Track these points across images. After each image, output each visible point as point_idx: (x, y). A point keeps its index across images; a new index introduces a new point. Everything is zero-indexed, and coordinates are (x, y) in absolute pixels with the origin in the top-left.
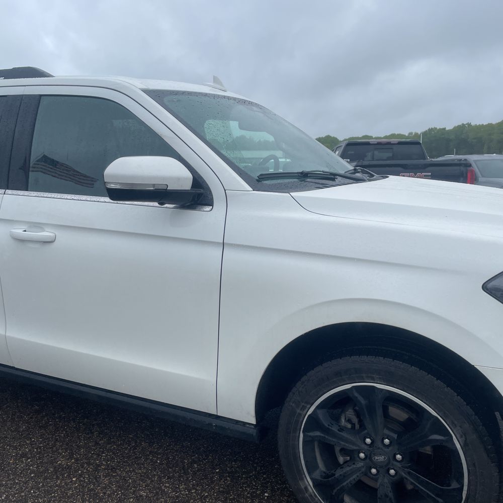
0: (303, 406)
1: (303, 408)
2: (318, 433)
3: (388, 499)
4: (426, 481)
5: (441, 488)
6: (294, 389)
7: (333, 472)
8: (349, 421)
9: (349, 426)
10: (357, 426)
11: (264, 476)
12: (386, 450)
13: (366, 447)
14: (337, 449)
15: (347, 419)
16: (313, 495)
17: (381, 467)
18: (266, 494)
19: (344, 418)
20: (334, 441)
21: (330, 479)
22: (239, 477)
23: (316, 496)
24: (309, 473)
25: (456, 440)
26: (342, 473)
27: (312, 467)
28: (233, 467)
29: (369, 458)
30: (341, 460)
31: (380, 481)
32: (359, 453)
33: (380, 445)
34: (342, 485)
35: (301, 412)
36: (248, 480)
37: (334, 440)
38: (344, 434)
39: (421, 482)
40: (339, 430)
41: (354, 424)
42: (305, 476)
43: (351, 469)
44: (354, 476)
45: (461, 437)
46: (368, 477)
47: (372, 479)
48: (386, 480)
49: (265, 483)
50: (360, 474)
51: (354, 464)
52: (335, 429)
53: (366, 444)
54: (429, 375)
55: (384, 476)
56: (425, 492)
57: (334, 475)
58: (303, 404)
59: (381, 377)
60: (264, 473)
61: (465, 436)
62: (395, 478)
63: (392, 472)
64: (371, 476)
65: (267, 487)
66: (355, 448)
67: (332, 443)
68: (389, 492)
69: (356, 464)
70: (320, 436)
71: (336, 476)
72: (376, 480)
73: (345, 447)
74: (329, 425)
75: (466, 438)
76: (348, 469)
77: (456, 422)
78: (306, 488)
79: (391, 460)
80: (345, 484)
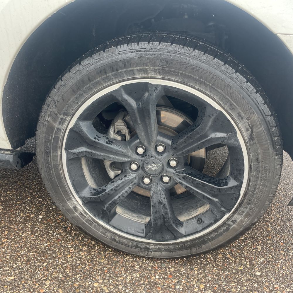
0: (62, 119)
1: (62, 121)
2: (83, 149)
3: (162, 205)
4: (202, 182)
5: (217, 189)
6: (49, 100)
7: (103, 187)
8: (119, 133)
9: (119, 138)
10: (128, 137)
11: (40, 200)
12: (160, 157)
13: (138, 157)
14: (107, 164)
15: (116, 131)
16: (83, 213)
17: (154, 176)
18: (40, 217)
19: (113, 130)
20: (102, 156)
21: (100, 195)
22: (12, 204)
23: (87, 214)
24: (77, 192)
25: (241, 135)
26: (113, 187)
27: (79, 186)
28: (7, 196)
29: (142, 168)
30: (112, 174)
31: (153, 189)
32: (131, 164)
33: (154, 153)
34: (113, 200)
35: (60, 127)
36: (22, 206)
37: (102, 154)
38: (114, 147)
39: (197, 185)
40: (107, 143)
41: (125, 136)
42: (73, 196)
43: (122, 182)
44: (127, 189)
45: (247, 130)
46: (141, 187)
47: (145, 188)
48: (159, 188)
49: (40, 206)
50: (133, 185)
51: (125, 176)
52: (102, 141)
53: (137, 154)
54: (216, 59)
55: (157, 184)
56: (201, 194)
57: (105, 190)
58: (61, 116)
59: (156, 68)
60: (40, 197)
61: (251, 129)
62: (169, 184)
63: (166, 179)
64: (144, 186)
65: (42, 210)
66: (126, 159)
67: (100, 158)
68: (162, 199)
69: (128, 176)
70: (86, 152)
71: (107, 191)
72: (149, 189)
73: (115, 160)
74: (95, 138)
75: (252, 132)
76: (120, 182)
77: (243, 114)
78: (75, 208)
79: (165, 167)
80: (116, 197)
